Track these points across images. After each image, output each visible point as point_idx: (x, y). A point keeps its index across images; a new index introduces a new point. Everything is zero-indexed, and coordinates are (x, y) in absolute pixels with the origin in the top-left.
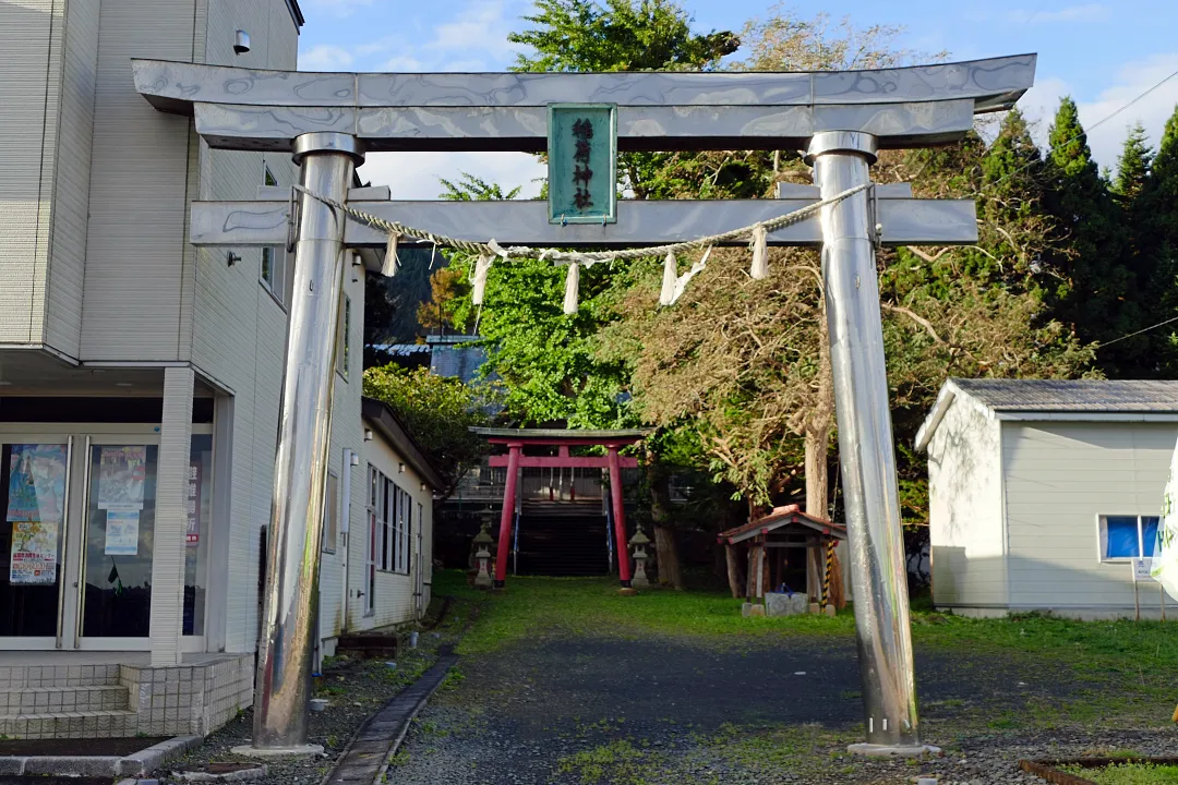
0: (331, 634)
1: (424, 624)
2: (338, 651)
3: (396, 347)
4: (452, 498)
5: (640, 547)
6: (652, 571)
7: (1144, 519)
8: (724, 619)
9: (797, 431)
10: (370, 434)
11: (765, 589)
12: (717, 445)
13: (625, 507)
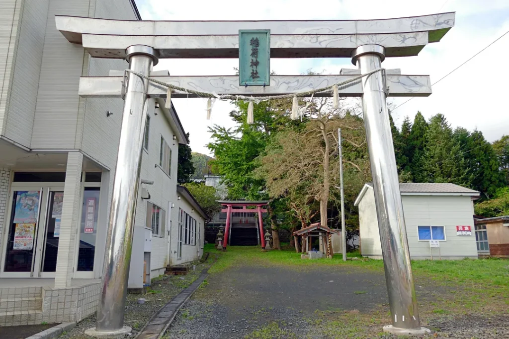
0: (162, 267)
1: (201, 261)
2: (165, 273)
3: (196, 180)
4: (211, 223)
5: (268, 236)
6: (271, 244)
7: (433, 227)
8: (297, 260)
9: (318, 200)
10: (180, 198)
11: (309, 250)
12: (292, 205)
13: (263, 225)
